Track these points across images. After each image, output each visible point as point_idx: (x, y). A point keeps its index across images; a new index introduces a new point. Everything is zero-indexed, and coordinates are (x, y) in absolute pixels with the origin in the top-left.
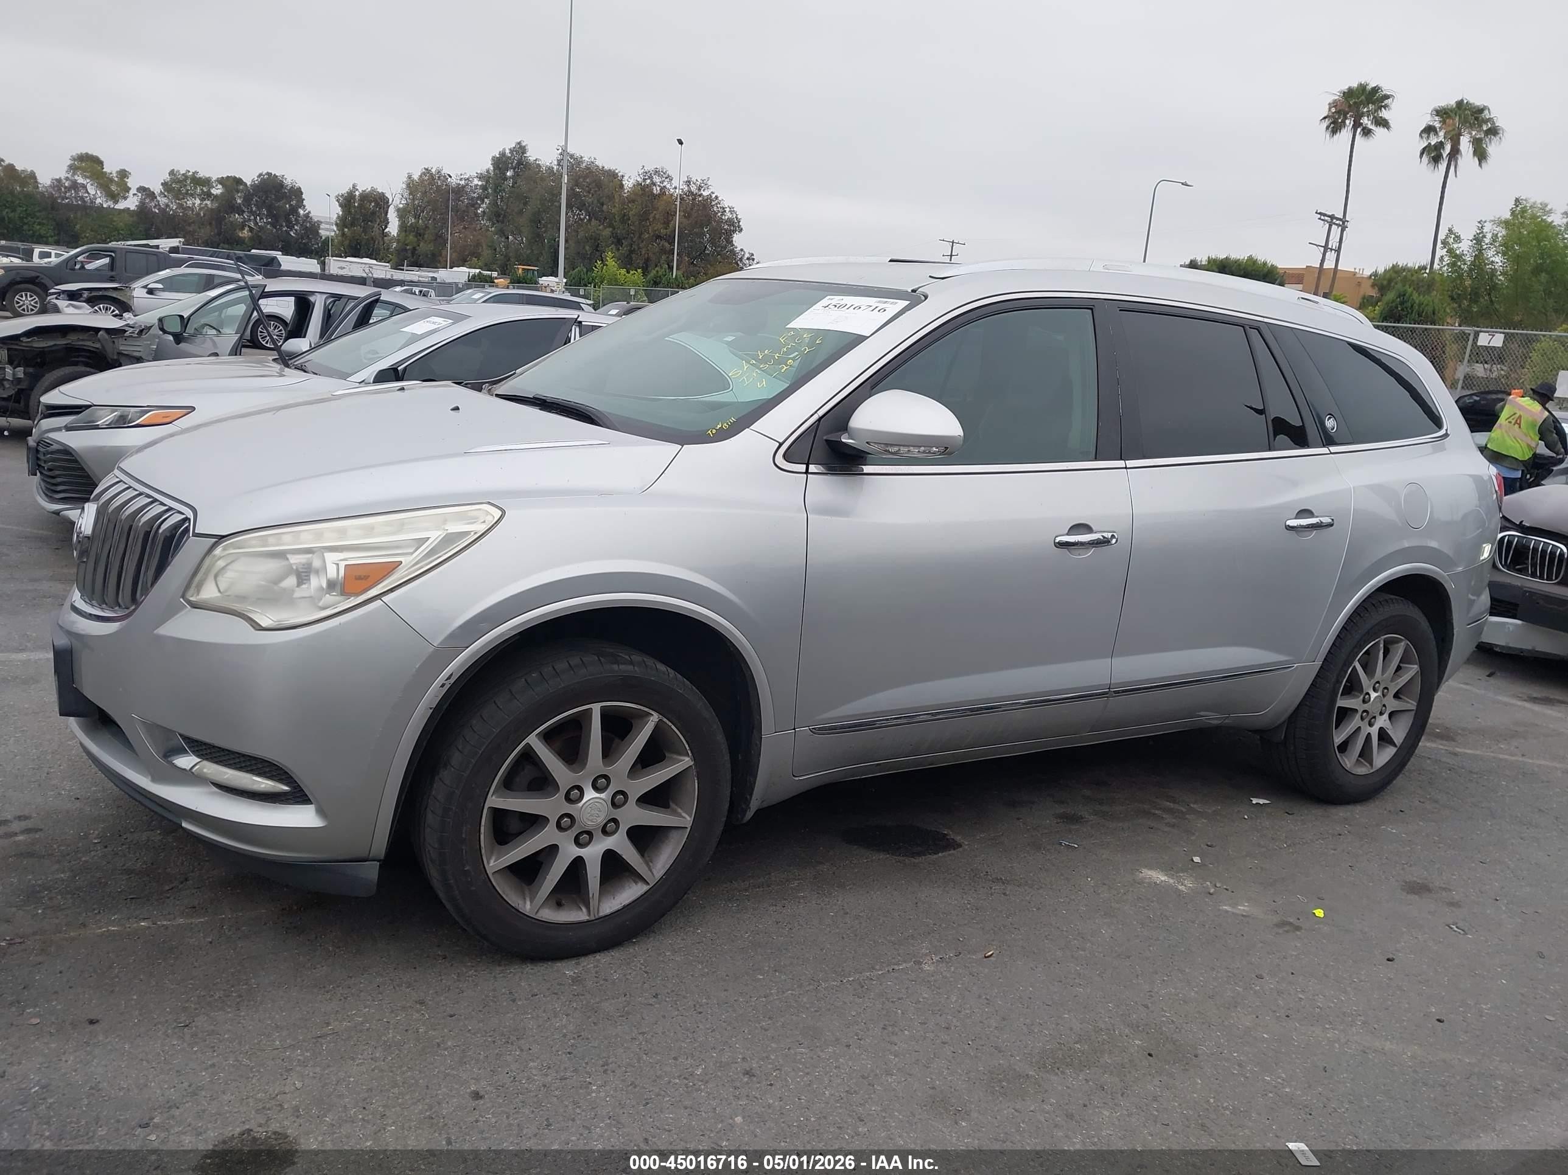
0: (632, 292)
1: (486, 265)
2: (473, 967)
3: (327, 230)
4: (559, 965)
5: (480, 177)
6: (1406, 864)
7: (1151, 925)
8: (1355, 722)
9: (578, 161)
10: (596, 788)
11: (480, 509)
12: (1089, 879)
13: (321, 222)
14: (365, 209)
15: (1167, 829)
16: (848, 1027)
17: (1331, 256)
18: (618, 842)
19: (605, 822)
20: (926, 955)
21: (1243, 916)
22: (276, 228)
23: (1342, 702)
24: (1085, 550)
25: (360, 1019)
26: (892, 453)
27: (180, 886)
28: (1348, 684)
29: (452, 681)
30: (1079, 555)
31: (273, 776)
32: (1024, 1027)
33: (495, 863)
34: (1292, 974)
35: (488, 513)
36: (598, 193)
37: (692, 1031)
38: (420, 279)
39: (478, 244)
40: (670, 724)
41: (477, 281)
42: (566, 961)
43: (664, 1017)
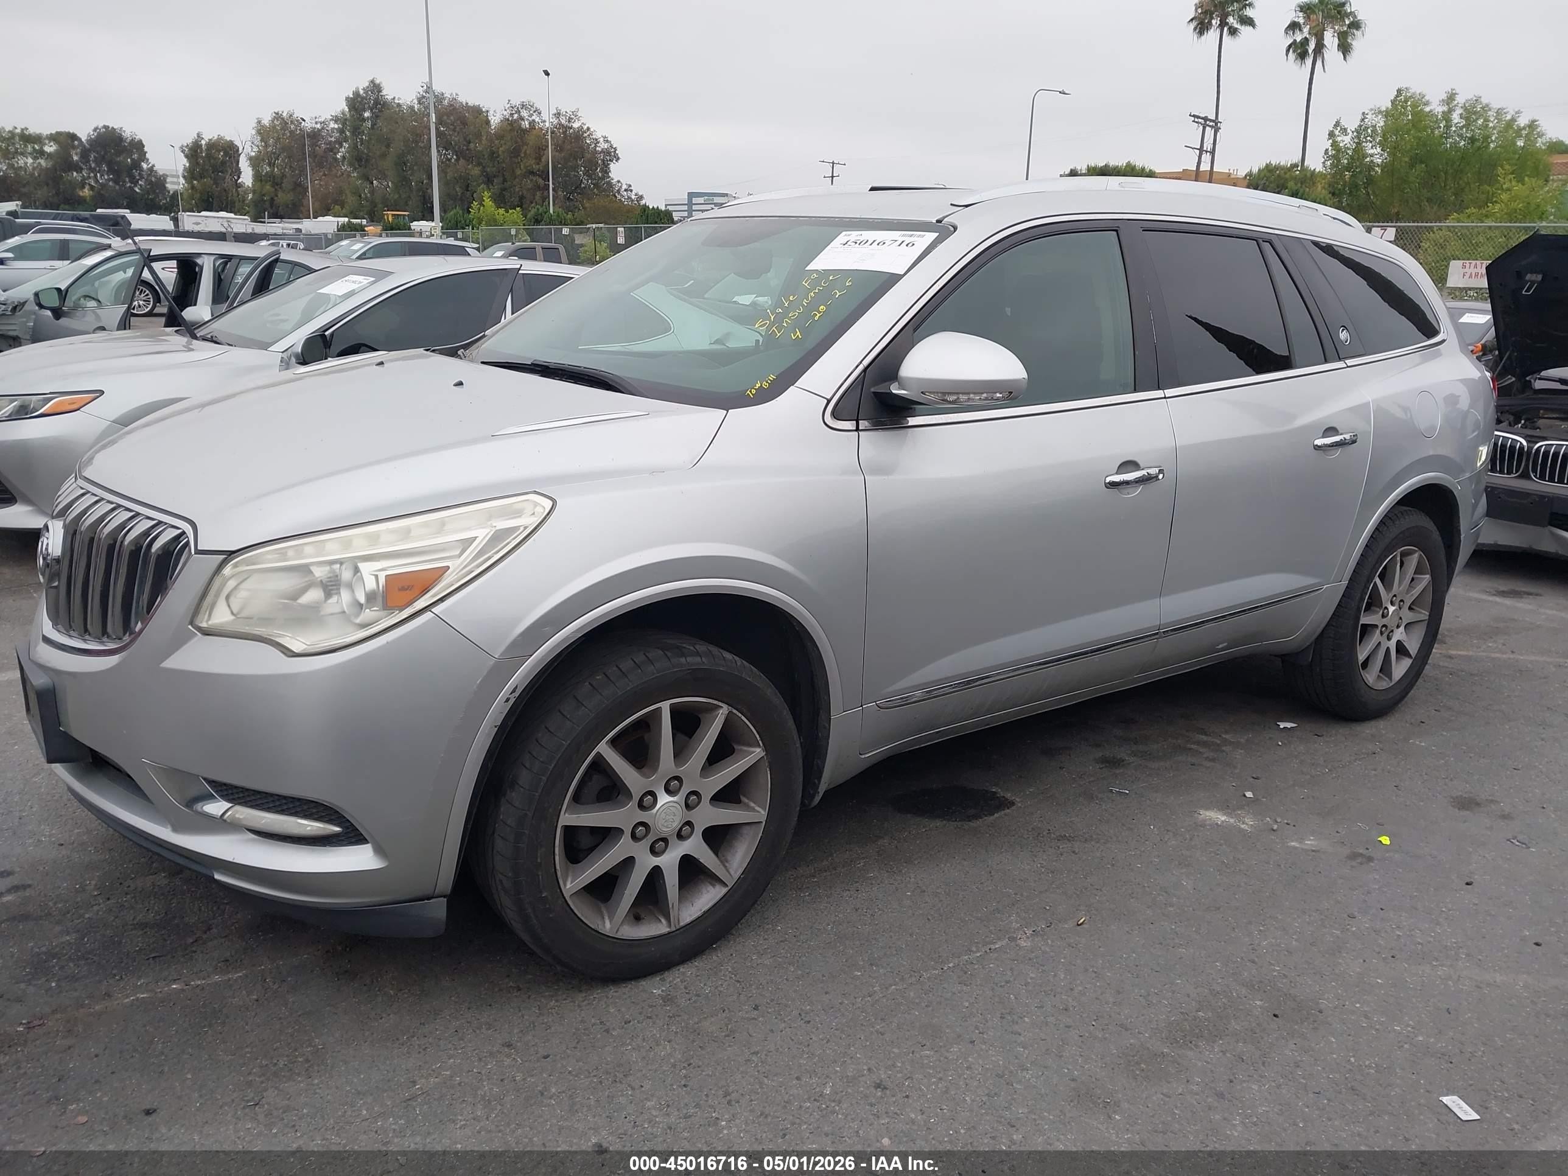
0: (513, 232)
1: (351, 213)
2: (552, 996)
3: (173, 183)
4: (643, 983)
5: (336, 119)
6: (1447, 778)
7: (1228, 871)
8: (1376, 637)
9: (439, 98)
10: (668, 791)
11: (528, 500)
12: (1152, 827)
13: (167, 176)
14: (215, 159)
15: (1209, 764)
16: (966, 1021)
17: (1206, 158)
18: (695, 846)
19: (679, 826)
20: (1018, 929)
21: (1313, 851)
22: (119, 185)
23: (1364, 620)
24: (1134, 489)
25: (448, 1073)
26: (950, 402)
27: (205, 936)
28: (1370, 601)
29: (517, 694)
30: (1128, 494)
31: (322, 817)
32: (1141, 999)
33: (572, 883)
34: (1382, 909)
35: (536, 504)
36: (464, 131)
37: (806, 1044)
38: (284, 231)
39: (341, 192)
40: (740, 715)
41: (348, 231)
42: (650, 977)
43: (772, 1031)
